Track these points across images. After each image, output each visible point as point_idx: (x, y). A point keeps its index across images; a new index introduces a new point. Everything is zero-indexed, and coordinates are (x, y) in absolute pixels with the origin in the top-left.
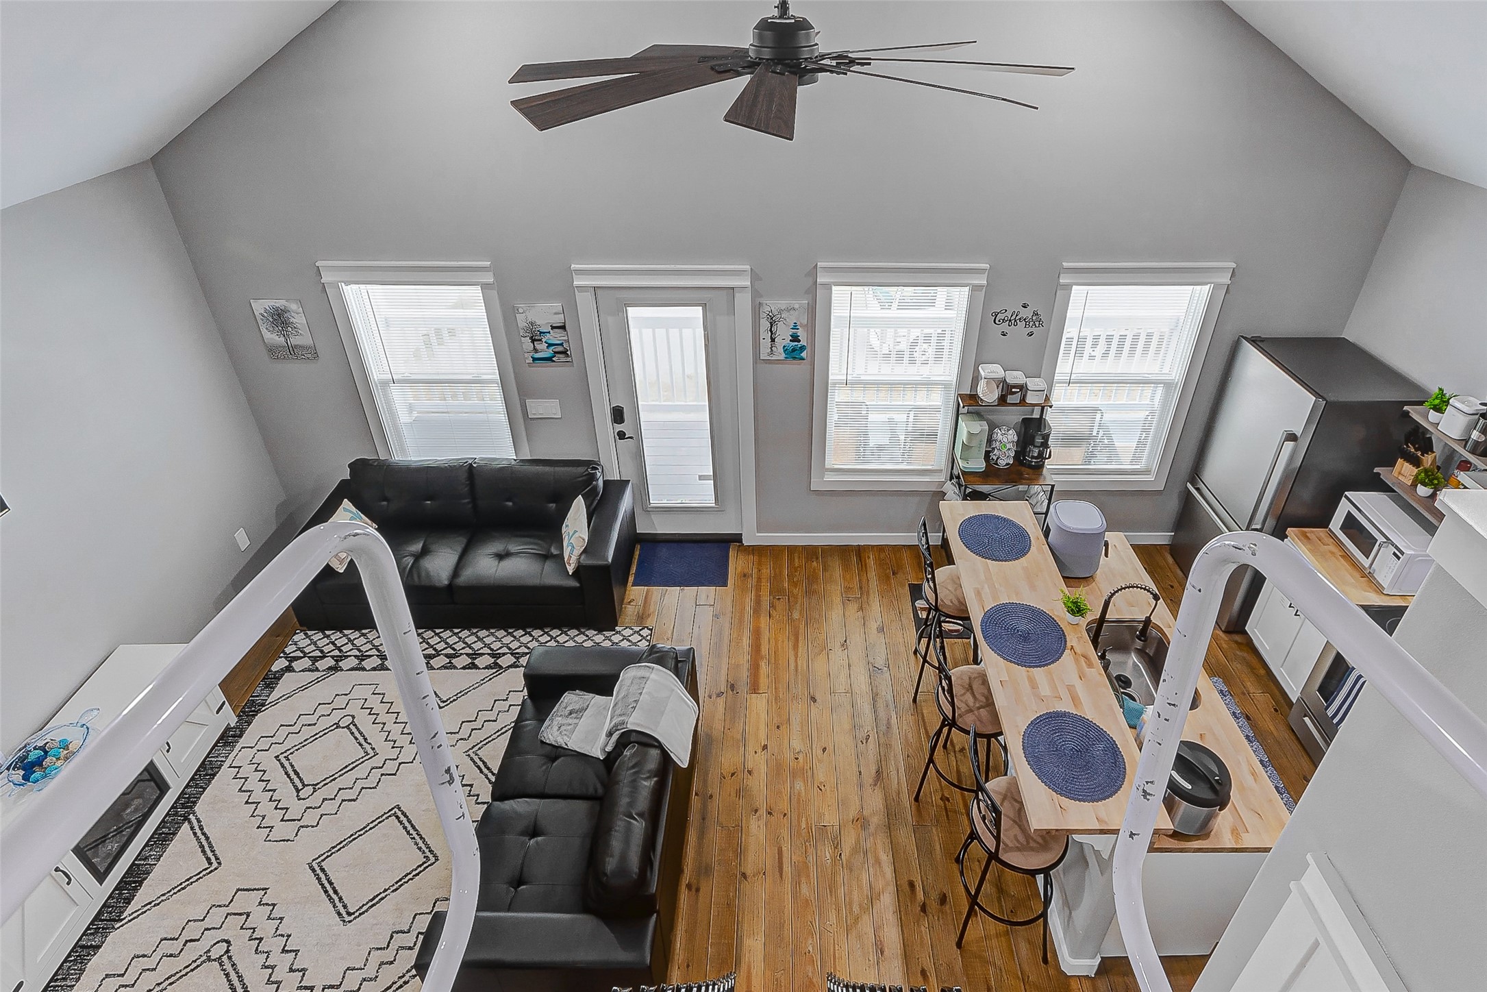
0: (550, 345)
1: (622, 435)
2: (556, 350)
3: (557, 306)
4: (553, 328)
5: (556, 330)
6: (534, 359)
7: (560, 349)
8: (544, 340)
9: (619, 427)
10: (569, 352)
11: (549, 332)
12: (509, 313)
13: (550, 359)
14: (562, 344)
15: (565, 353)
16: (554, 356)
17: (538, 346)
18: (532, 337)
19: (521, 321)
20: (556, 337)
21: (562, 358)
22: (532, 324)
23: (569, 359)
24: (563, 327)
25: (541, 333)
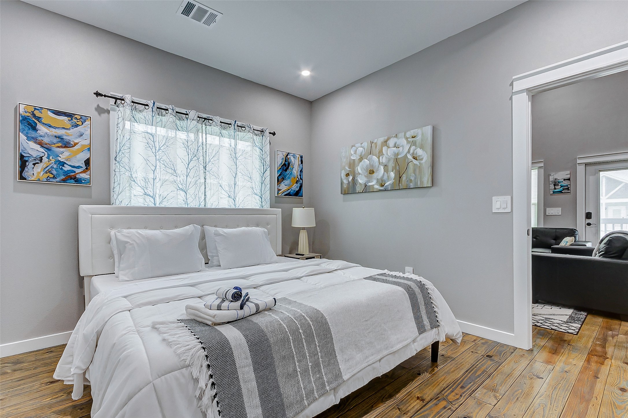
0: (562, 186)
1: (589, 224)
2: (564, 188)
3: (569, 172)
4: (564, 180)
5: (566, 181)
6: (554, 192)
7: (566, 187)
8: (559, 185)
9: (588, 221)
10: (570, 189)
11: (562, 182)
12: (547, 176)
13: (561, 192)
14: (567, 186)
15: (568, 189)
16: (563, 191)
17: (556, 187)
18: (554, 184)
19: (551, 179)
20: (565, 183)
21: (566, 191)
22: (556, 179)
23: (569, 191)
24: (569, 179)
25: (559, 182)
